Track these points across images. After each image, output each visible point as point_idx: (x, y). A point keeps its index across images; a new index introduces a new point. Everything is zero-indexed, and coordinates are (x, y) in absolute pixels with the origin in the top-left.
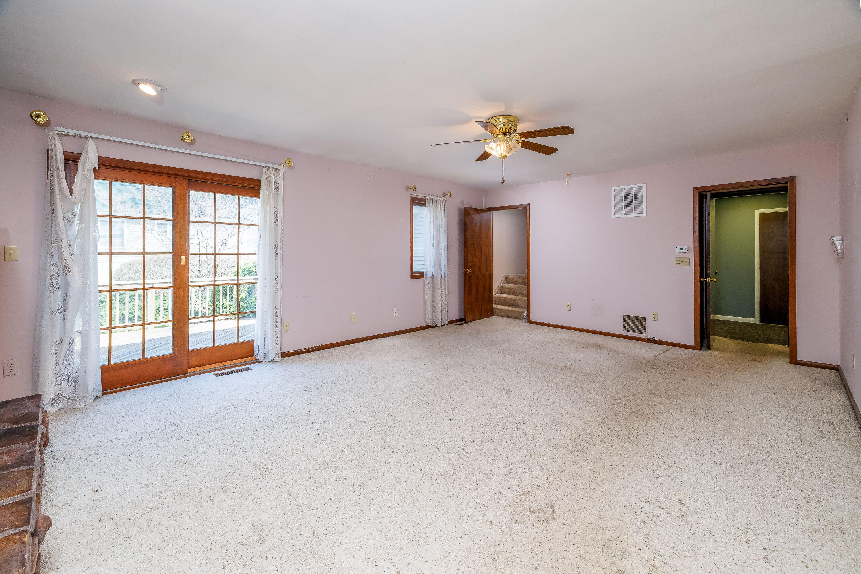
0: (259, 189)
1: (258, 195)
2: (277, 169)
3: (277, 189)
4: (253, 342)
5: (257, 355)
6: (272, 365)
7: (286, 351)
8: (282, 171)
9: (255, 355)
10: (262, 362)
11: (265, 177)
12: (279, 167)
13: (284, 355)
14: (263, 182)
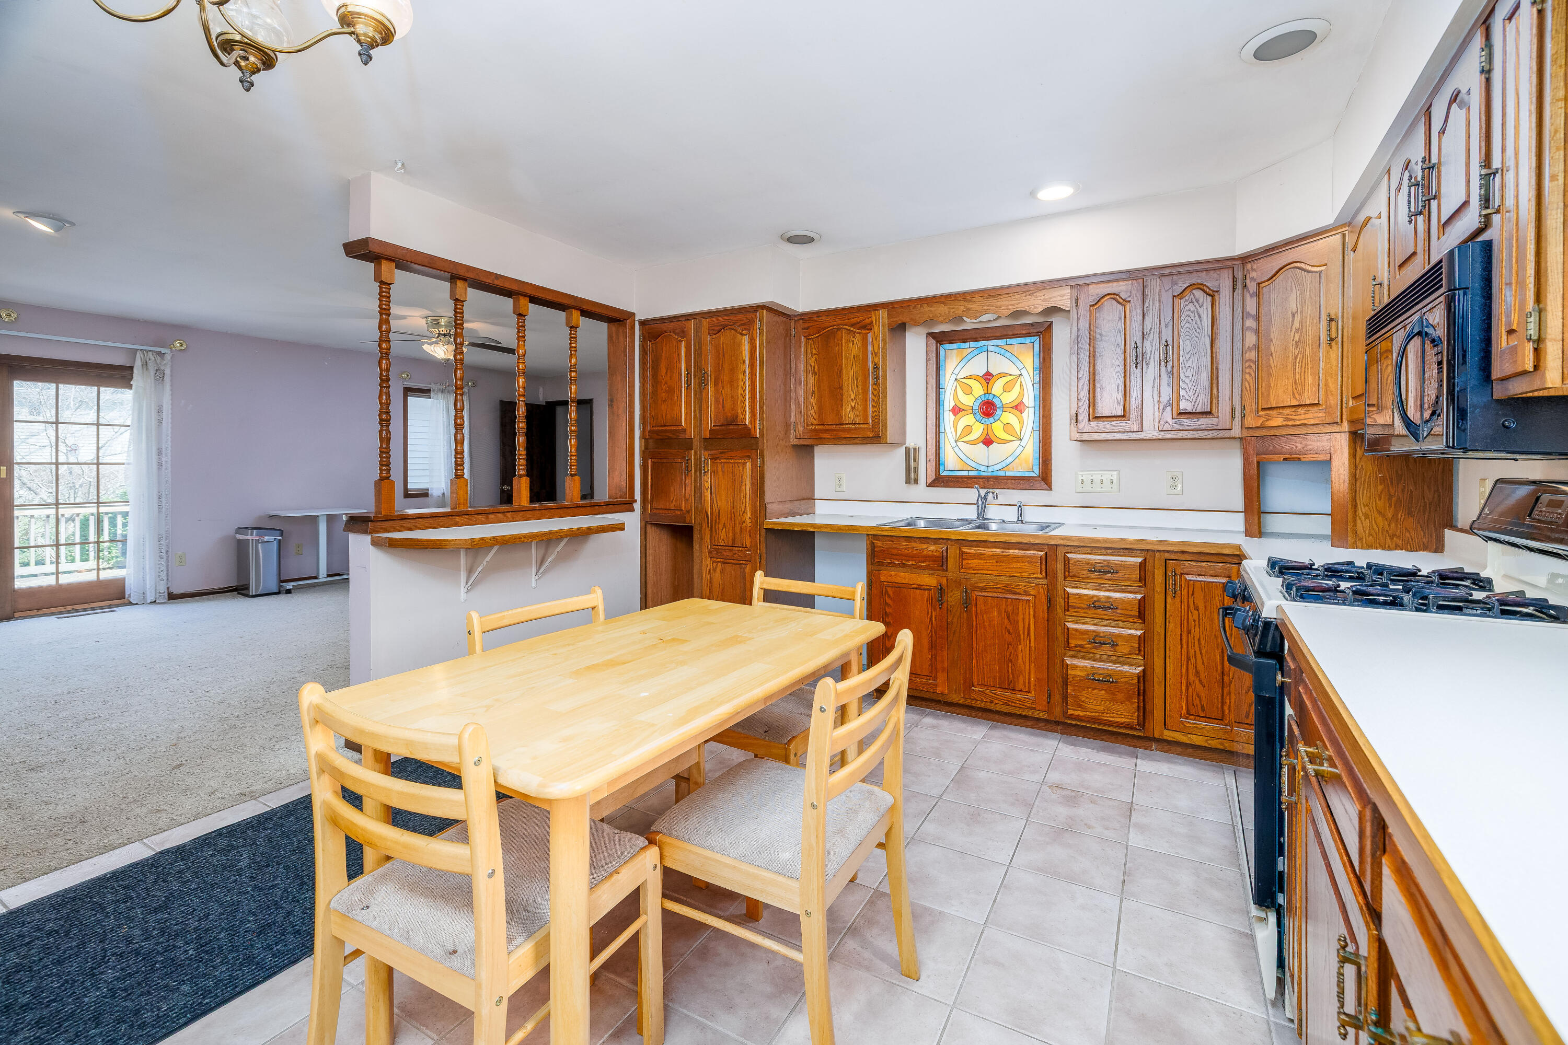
0: (131, 378)
1: (130, 387)
2: (160, 354)
3: (162, 378)
4: (124, 579)
5: (130, 596)
6: (153, 607)
7: (176, 590)
8: (168, 357)
9: (127, 596)
10: (137, 604)
11: (140, 364)
12: (163, 351)
13: (173, 597)
14: (135, 371)
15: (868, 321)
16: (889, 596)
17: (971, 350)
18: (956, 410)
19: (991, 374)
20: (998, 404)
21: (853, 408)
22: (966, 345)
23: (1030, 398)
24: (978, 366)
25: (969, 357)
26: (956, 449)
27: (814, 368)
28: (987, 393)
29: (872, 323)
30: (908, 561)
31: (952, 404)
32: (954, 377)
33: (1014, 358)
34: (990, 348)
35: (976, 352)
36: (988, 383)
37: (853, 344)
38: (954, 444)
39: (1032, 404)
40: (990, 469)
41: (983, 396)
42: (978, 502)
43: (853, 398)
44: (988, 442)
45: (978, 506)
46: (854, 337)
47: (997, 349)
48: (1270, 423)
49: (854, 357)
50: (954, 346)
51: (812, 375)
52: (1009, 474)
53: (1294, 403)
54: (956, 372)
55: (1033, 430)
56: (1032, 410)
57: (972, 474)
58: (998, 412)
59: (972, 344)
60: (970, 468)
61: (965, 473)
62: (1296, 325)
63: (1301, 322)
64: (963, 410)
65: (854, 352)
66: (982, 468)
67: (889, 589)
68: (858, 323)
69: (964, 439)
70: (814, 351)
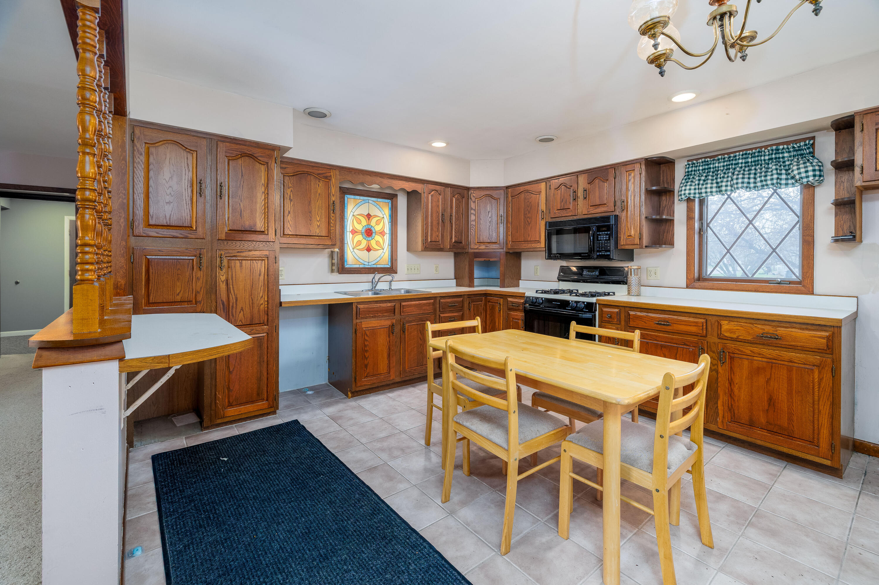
15: (328, 174)
16: (367, 335)
17: (360, 201)
18: (354, 232)
19: (370, 215)
20: (374, 231)
21: (318, 226)
22: (358, 197)
23: (387, 230)
24: (364, 210)
25: (360, 204)
26: (353, 253)
27: (290, 196)
28: (369, 224)
29: (331, 176)
30: (378, 314)
31: (351, 228)
32: (352, 213)
33: (381, 209)
34: (370, 201)
35: (363, 202)
36: (369, 219)
37: (319, 186)
38: (352, 250)
39: (388, 232)
40: (370, 264)
41: (366, 226)
42: (372, 281)
43: (318, 219)
44: (369, 250)
45: (372, 283)
46: (319, 182)
47: (373, 203)
48: (480, 248)
49: (319, 194)
50: (352, 197)
51: (288, 201)
52: (378, 266)
53: (489, 241)
54: (353, 211)
55: (388, 245)
56: (388, 235)
57: (361, 266)
58: (374, 235)
59: (362, 198)
60: (360, 263)
61: (358, 266)
62: (490, 215)
63: (491, 215)
64: (357, 232)
65: (319, 191)
66: (366, 263)
67: (367, 332)
68: (322, 174)
69: (357, 248)
70: (290, 185)
